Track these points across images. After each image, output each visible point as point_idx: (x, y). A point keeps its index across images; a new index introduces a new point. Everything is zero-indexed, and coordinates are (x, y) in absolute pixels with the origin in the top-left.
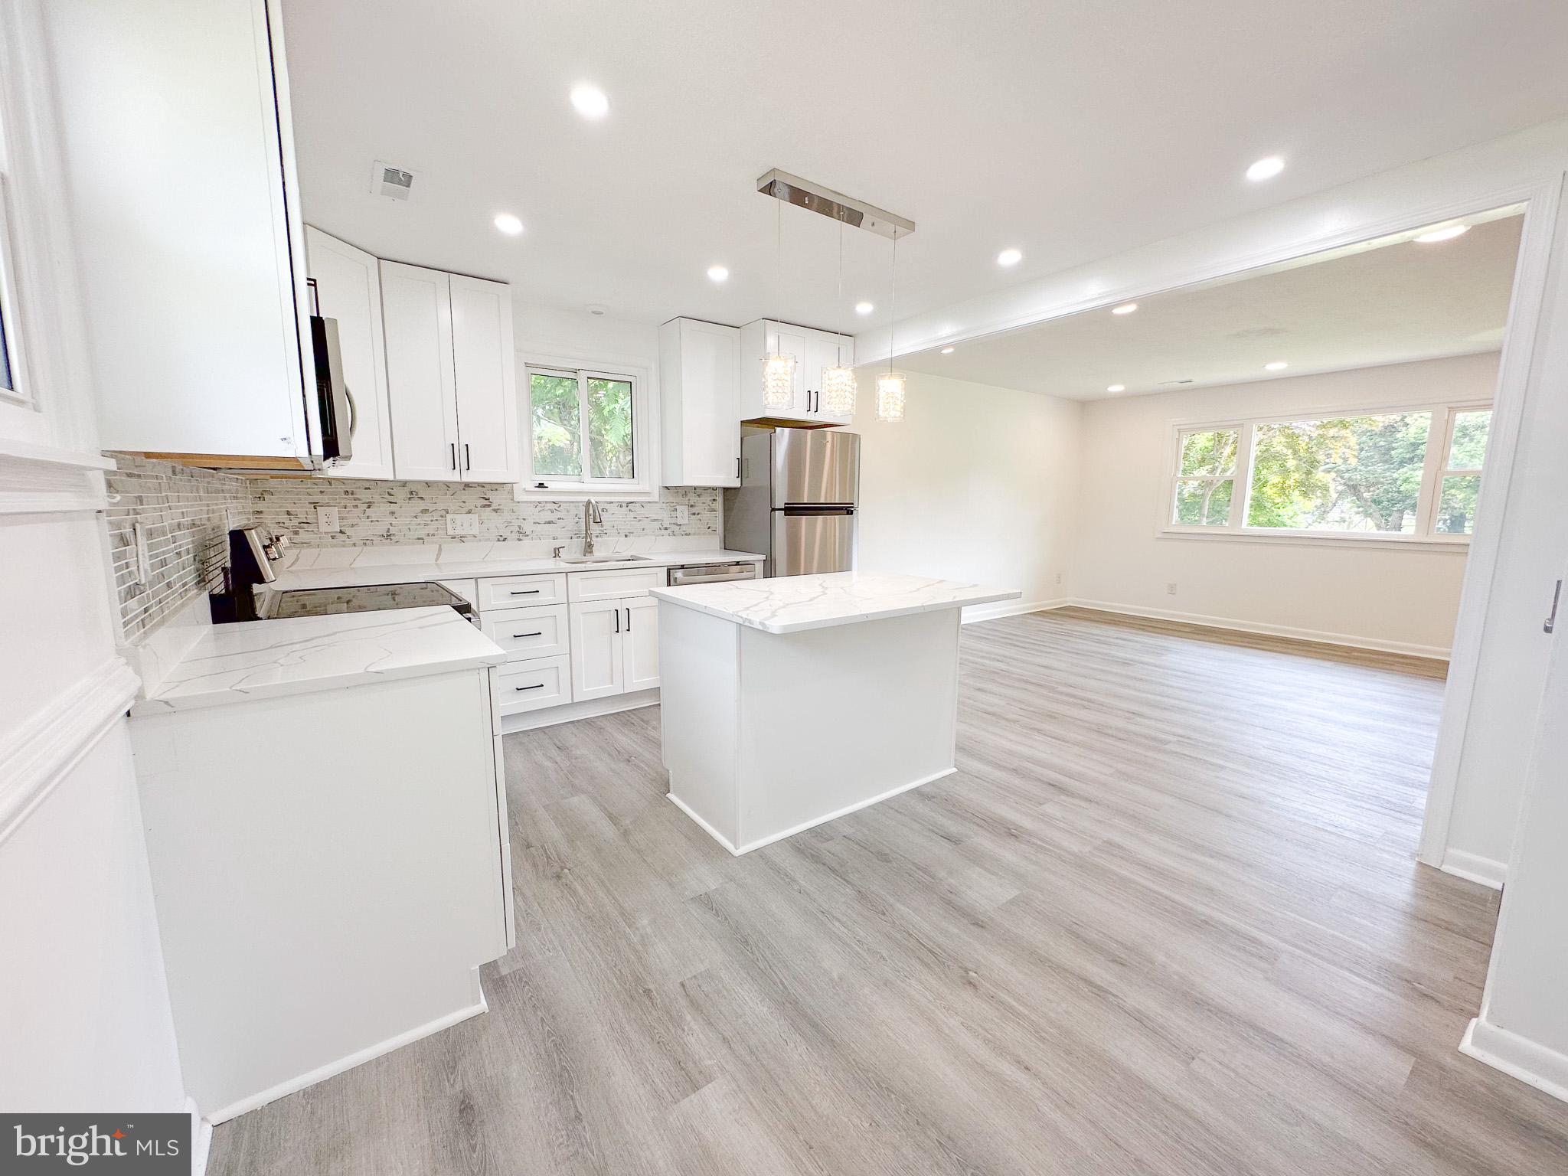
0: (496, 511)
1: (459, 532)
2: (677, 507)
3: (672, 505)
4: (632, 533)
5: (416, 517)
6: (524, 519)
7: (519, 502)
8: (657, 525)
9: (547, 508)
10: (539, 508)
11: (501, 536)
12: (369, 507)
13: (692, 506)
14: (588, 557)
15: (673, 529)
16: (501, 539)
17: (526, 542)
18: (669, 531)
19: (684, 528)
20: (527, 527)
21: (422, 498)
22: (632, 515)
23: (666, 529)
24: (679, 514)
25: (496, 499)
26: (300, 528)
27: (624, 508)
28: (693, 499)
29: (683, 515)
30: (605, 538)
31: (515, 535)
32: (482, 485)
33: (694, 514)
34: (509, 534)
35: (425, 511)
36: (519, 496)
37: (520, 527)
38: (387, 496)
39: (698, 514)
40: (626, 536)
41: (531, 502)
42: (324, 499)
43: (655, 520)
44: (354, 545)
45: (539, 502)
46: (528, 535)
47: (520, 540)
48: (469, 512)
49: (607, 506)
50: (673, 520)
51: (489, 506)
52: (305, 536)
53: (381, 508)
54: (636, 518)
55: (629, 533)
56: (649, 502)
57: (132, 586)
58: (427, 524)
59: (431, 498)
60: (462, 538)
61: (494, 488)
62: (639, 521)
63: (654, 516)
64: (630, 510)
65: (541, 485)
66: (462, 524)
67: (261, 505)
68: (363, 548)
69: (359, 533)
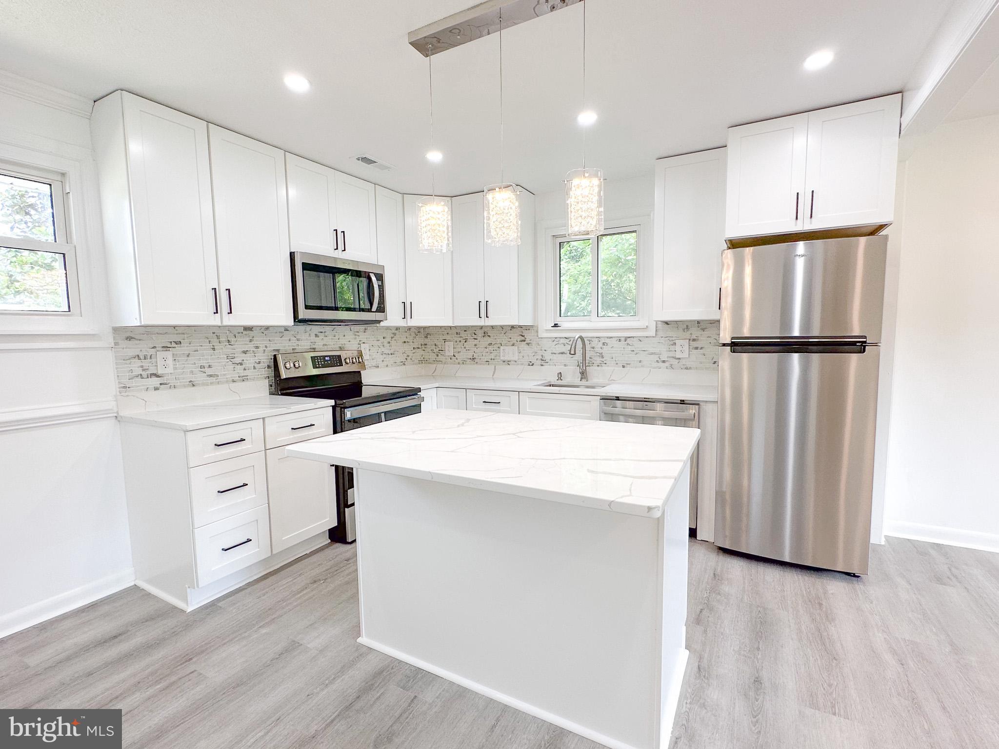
0: (528, 344)
1: (507, 358)
2: (677, 342)
3: (671, 339)
4: (629, 364)
5: (486, 348)
6: (545, 350)
7: (542, 338)
8: (656, 358)
9: (560, 342)
10: (555, 343)
11: (531, 362)
12: (466, 342)
13: (694, 340)
14: (584, 382)
15: (673, 363)
16: (531, 364)
17: (546, 367)
18: (667, 364)
19: (683, 362)
20: (547, 357)
21: (489, 336)
22: (630, 348)
23: (664, 362)
24: (678, 348)
25: (529, 336)
26: (439, 353)
27: (623, 342)
28: (695, 332)
29: (682, 348)
30: (605, 368)
31: (539, 362)
32: (521, 327)
33: (697, 348)
34: (535, 361)
35: (490, 344)
36: (543, 334)
37: (542, 356)
38: (473, 335)
39: (701, 348)
40: (623, 367)
41: (550, 338)
42: (448, 337)
43: (652, 354)
44: (459, 363)
45: (556, 338)
46: (547, 362)
47: (542, 365)
48: (513, 345)
49: (607, 341)
50: (671, 354)
51: (524, 341)
52: (440, 358)
53: (471, 342)
54: (633, 351)
55: (627, 364)
56: (647, 337)
57: (144, 374)
58: (491, 353)
59: (494, 336)
60: (508, 363)
61: (528, 328)
62: (637, 353)
63: (652, 350)
64: (628, 344)
65: (556, 325)
66: (509, 352)
67: (426, 341)
68: (462, 366)
69: (461, 357)
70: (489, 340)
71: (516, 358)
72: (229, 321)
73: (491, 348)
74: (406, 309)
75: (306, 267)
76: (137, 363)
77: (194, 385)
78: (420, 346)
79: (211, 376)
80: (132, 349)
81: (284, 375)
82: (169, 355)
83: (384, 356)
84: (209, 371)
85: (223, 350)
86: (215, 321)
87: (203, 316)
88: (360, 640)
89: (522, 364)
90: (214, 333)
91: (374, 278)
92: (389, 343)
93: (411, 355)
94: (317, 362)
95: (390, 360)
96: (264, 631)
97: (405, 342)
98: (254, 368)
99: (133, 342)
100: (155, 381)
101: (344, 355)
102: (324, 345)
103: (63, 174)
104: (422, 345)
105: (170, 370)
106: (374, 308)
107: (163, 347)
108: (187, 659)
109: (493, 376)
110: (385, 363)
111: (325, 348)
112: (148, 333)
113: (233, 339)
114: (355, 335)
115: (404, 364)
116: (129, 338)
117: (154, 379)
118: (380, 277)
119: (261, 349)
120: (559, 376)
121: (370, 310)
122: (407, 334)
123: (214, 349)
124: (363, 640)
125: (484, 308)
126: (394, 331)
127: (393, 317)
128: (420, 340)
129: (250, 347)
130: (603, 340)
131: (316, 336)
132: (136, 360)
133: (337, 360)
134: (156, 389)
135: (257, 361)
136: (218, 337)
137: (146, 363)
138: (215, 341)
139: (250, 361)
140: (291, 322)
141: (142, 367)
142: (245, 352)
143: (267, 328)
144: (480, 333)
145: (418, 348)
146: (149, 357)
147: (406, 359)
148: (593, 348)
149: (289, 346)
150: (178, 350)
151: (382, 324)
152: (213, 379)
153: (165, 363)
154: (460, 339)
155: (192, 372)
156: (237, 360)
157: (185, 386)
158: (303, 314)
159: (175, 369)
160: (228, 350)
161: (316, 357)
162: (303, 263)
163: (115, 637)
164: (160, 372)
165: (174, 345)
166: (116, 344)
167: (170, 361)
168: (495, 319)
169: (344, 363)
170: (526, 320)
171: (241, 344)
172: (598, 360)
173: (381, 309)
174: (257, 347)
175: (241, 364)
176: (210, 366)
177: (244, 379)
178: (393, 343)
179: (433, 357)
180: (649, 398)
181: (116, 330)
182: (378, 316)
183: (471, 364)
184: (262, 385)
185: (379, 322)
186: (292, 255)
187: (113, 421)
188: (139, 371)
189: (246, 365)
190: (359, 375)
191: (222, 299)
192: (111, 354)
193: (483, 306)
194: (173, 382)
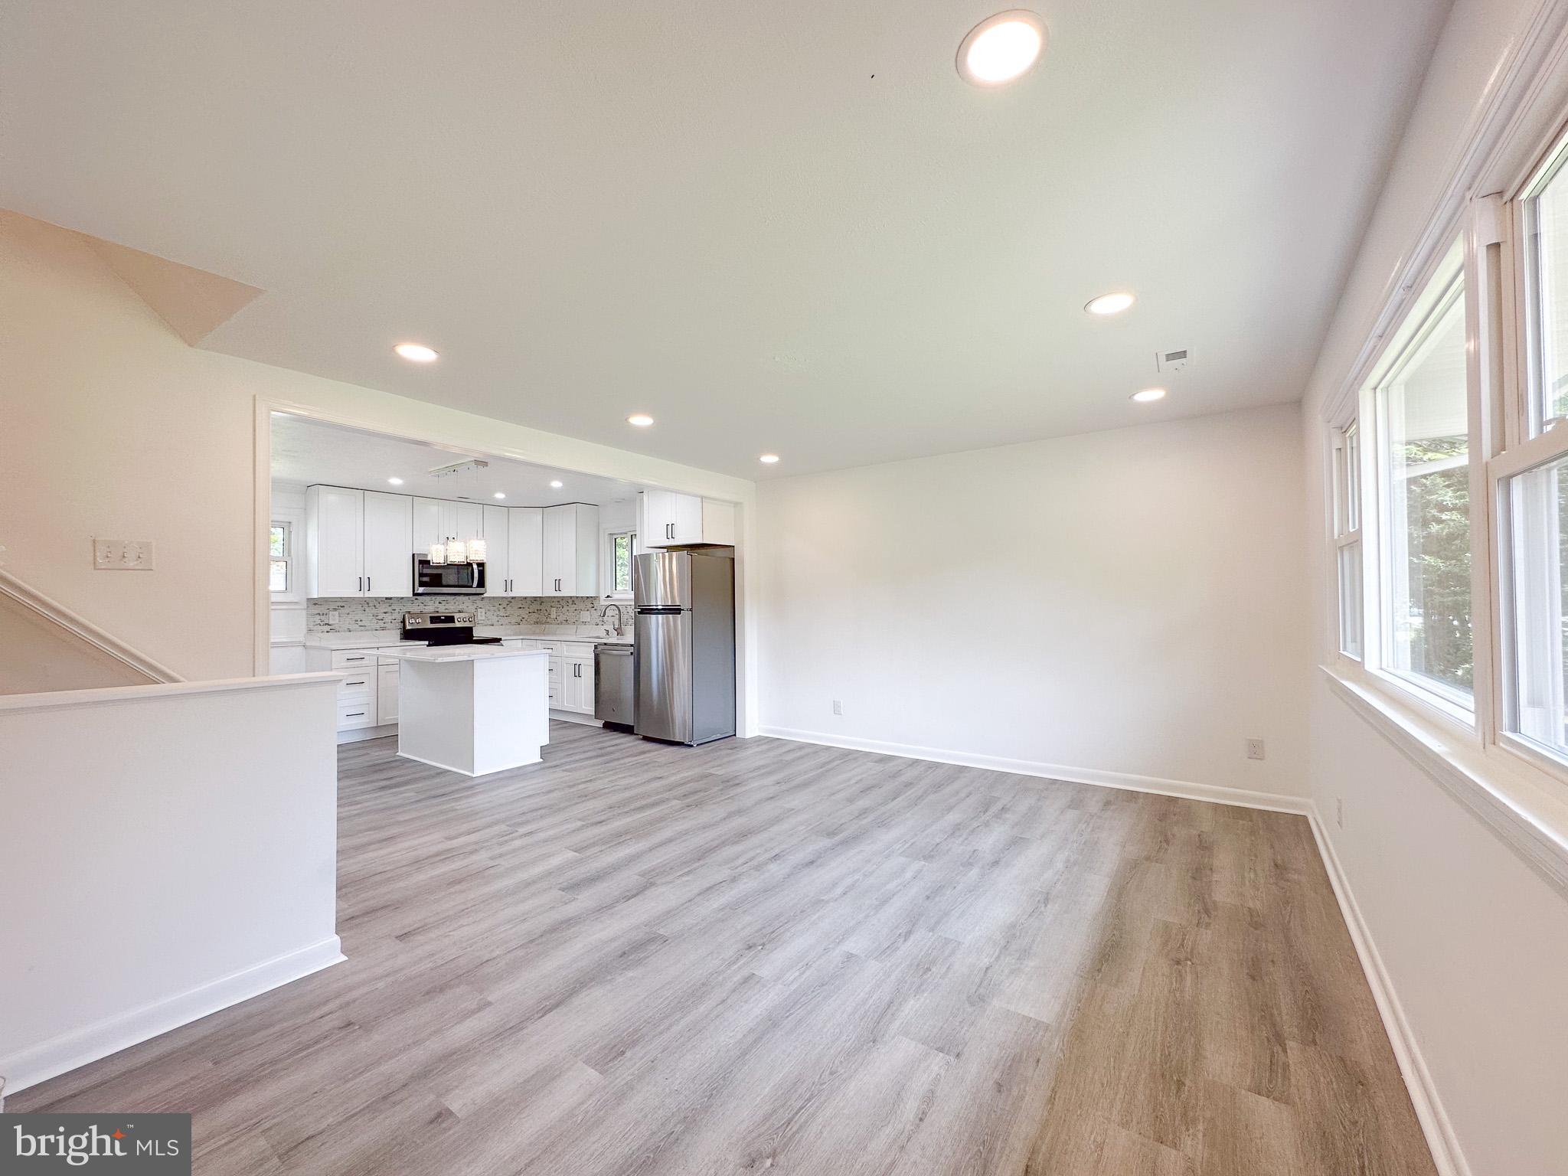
0: (595, 610)
1: (584, 620)
5: (573, 613)
7: (602, 606)
12: (562, 608)
16: (597, 624)
25: (594, 604)
26: (548, 616)
31: (601, 623)
32: (590, 597)
35: (576, 610)
36: (602, 603)
44: (559, 625)
47: (602, 625)
51: (591, 606)
52: (548, 620)
53: (566, 608)
57: (322, 624)
59: (577, 604)
60: (584, 623)
61: (595, 598)
65: (608, 596)
66: (585, 616)
67: (541, 607)
69: (560, 619)
70: (575, 607)
71: (589, 620)
72: (368, 595)
73: (576, 612)
74: (508, 585)
75: (421, 562)
76: (318, 617)
77: (350, 631)
79: (361, 626)
80: (316, 610)
81: (408, 627)
82: (336, 613)
83: (500, 617)
84: (360, 623)
85: (370, 611)
86: (360, 595)
87: (352, 593)
88: (397, 752)
89: (592, 624)
91: (475, 566)
93: (526, 617)
94: (434, 620)
95: (507, 620)
97: (520, 609)
98: (391, 623)
99: (317, 606)
100: (328, 628)
101: (456, 616)
102: (446, 609)
103: (290, 523)
104: (538, 610)
105: (336, 622)
106: (475, 584)
107: (334, 609)
110: (500, 623)
111: (447, 611)
112: (326, 601)
113: (377, 605)
114: (474, 602)
115: (519, 624)
116: (315, 604)
117: (327, 626)
118: (481, 565)
119: (397, 611)
120: (607, 632)
121: (471, 587)
122: (523, 602)
123: (364, 611)
125: (557, 585)
126: (509, 600)
127: (494, 587)
128: (535, 606)
129: (389, 609)
133: (451, 619)
134: (327, 632)
135: (393, 619)
136: (368, 604)
137: (323, 618)
138: (366, 606)
139: (388, 618)
140: (411, 595)
141: (321, 619)
142: (385, 613)
143: (402, 598)
144: (570, 601)
145: (534, 612)
146: (325, 614)
147: (521, 620)
148: (627, 612)
150: (342, 610)
151: (485, 595)
152: (362, 628)
153: (334, 618)
154: (559, 606)
155: (350, 623)
156: (379, 617)
157: (345, 631)
158: (421, 590)
159: (339, 621)
160: (374, 611)
161: (435, 616)
162: (420, 560)
164: (330, 623)
165: (340, 608)
166: (308, 607)
167: (337, 617)
168: (567, 591)
169: (456, 621)
170: (593, 595)
171: (384, 608)
173: (482, 583)
174: (394, 610)
175: (382, 620)
176: (361, 621)
177: (383, 629)
178: (509, 608)
179: (544, 619)
181: (308, 599)
182: (480, 590)
183: (565, 624)
184: (397, 633)
185: (482, 594)
186: (413, 555)
187: (302, 648)
188: (319, 622)
189: (386, 620)
190: (470, 629)
191: (364, 583)
192: (304, 612)
193: (557, 582)
194: (338, 629)
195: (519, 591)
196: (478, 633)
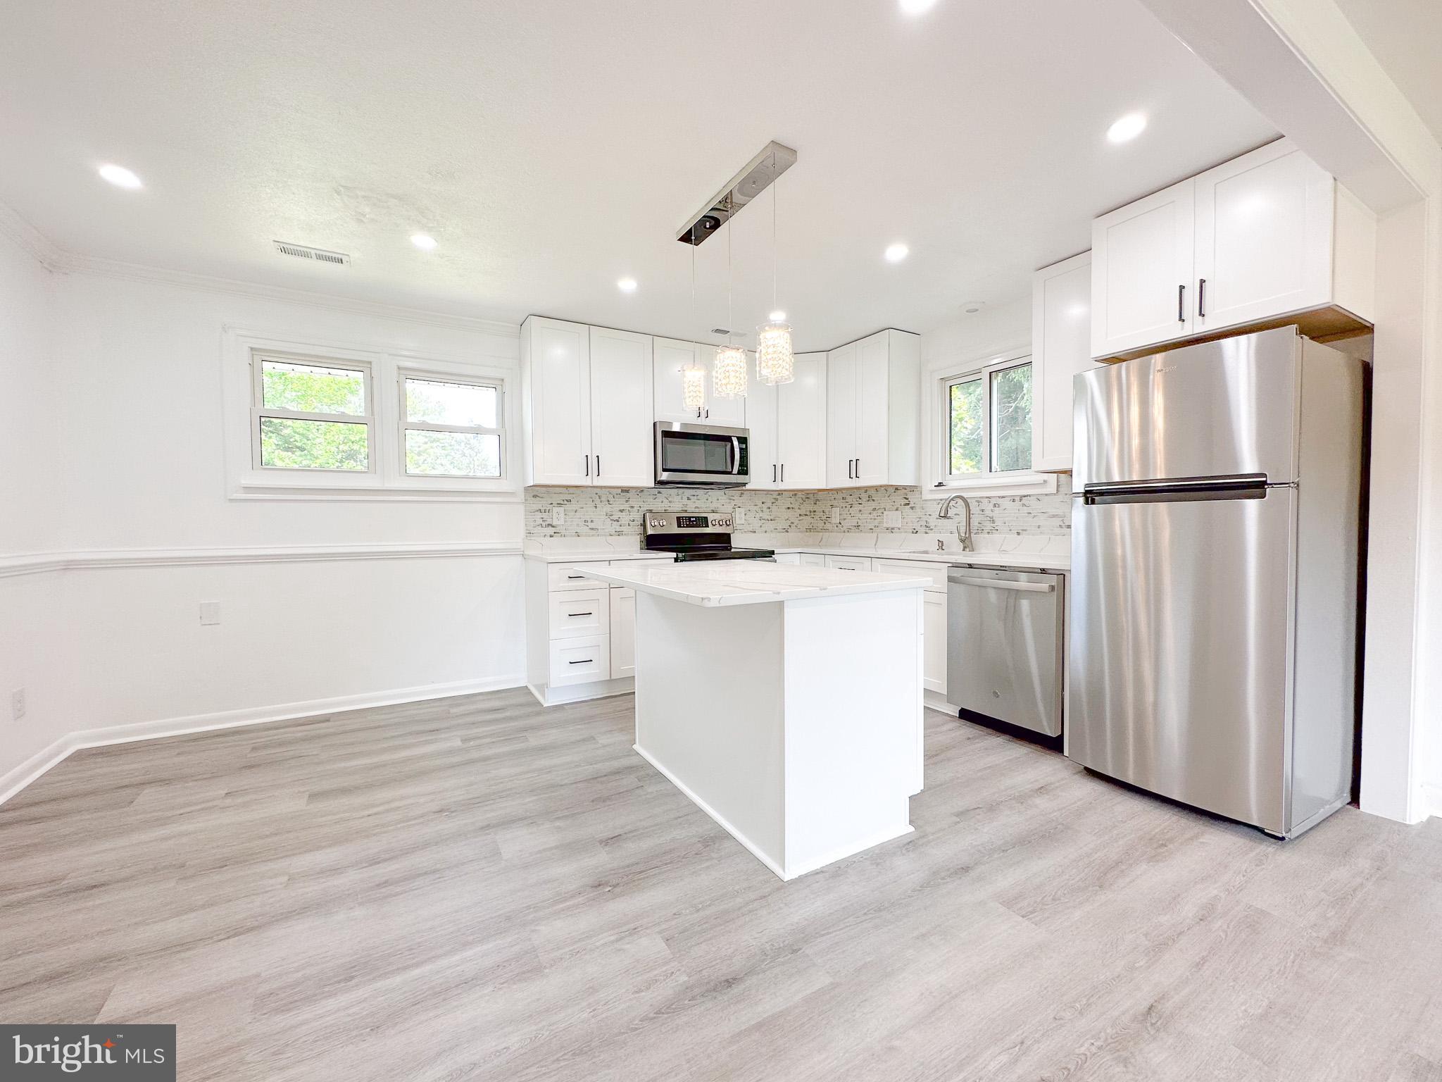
0: (912, 508)
1: (890, 525)
4: (1025, 530)
5: (870, 514)
6: (930, 515)
7: (926, 500)
8: (1057, 522)
11: (915, 529)
12: (851, 507)
14: (966, 552)
16: (915, 531)
17: (931, 534)
20: (932, 522)
21: (873, 500)
22: (1026, 510)
25: (913, 498)
26: (827, 520)
27: (1017, 502)
30: (996, 536)
31: (923, 529)
32: (905, 488)
34: (919, 527)
35: (874, 509)
36: (926, 496)
37: (927, 522)
38: (858, 500)
40: (1018, 534)
41: (935, 500)
42: (835, 503)
43: (1054, 516)
44: (844, 532)
45: (941, 500)
46: (932, 529)
47: (926, 533)
48: (897, 510)
49: (1000, 501)
51: (908, 504)
52: (828, 525)
53: (856, 508)
54: (1030, 513)
55: (1023, 530)
56: (1046, 495)
57: (544, 524)
58: (875, 519)
59: (878, 500)
60: (892, 530)
61: (912, 488)
62: (1035, 516)
63: (1052, 511)
64: (1024, 505)
65: (940, 485)
66: (893, 518)
67: (816, 508)
68: (847, 534)
69: (846, 524)
70: (873, 505)
71: (900, 525)
72: (598, 482)
73: (875, 513)
74: (777, 471)
75: (665, 434)
76: (539, 515)
77: (579, 536)
78: (808, 513)
79: (592, 529)
80: (537, 504)
81: (650, 532)
82: (561, 510)
83: (763, 521)
84: (591, 525)
85: (603, 508)
87: (578, 479)
88: (634, 746)
89: (906, 532)
90: (597, 494)
91: (736, 443)
92: (769, 508)
93: (796, 522)
94: (681, 521)
95: (771, 525)
96: (579, 727)
97: (789, 508)
98: (629, 525)
99: (538, 498)
100: (551, 530)
101: (711, 517)
102: (696, 507)
103: (504, 381)
104: (810, 512)
105: (562, 522)
106: (735, 470)
107: (558, 504)
108: (525, 729)
109: (875, 545)
110: (763, 529)
111: (697, 510)
113: (612, 500)
114: (730, 499)
115: (787, 532)
116: (535, 494)
117: (550, 528)
118: (743, 440)
119: (635, 509)
120: (940, 545)
121: (730, 473)
122: (792, 500)
123: (596, 507)
124: (636, 747)
125: (854, 467)
126: (775, 496)
127: (759, 477)
128: (808, 507)
129: (626, 507)
130: (994, 501)
131: (688, 499)
132: (539, 513)
133: (703, 521)
134: (551, 536)
135: (632, 519)
136: (600, 497)
137: (545, 516)
138: (597, 501)
139: (625, 518)
140: (653, 485)
141: (542, 518)
142: (621, 511)
143: (642, 490)
144: (864, 497)
145: (806, 515)
146: (547, 511)
147: (790, 526)
148: (983, 510)
149: (661, 507)
150: (569, 507)
151: (748, 487)
152: (594, 532)
153: (558, 517)
154: (845, 504)
155: (578, 525)
156: (615, 517)
157: (572, 536)
158: (664, 476)
159: (565, 522)
160: (607, 508)
161: (683, 517)
162: (663, 431)
163: (498, 710)
164: (554, 524)
165: (566, 502)
166: (526, 500)
167: (562, 515)
168: (867, 479)
169: (710, 524)
170: (907, 480)
171: (619, 503)
172: (988, 526)
173: (744, 470)
174: (632, 507)
175: (618, 521)
176: (592, 521)
177: (619, 533)
178: (774, 508)
179: (821, 524)
180: (1006, 567)
181: (527, 489)
182: (741, 479)
183: (855, 532)
184: (636, 541)
185: (745, 484)
186: (655, 424)
187: (520, 558)
188: (540, 521)
189: (622, 522)
190: (728, 536)
191: (593, 464)
192: (522, 508)
193: (854, 464)
194: (563, 532)
195: (793, 481)
196: (739, 542)
